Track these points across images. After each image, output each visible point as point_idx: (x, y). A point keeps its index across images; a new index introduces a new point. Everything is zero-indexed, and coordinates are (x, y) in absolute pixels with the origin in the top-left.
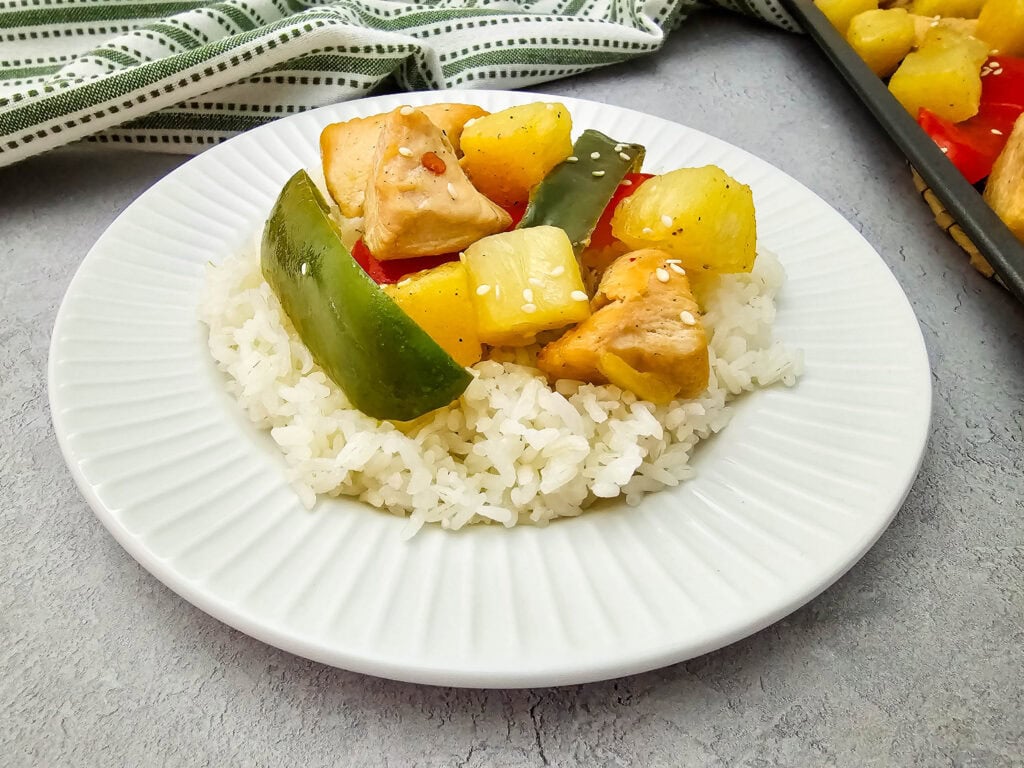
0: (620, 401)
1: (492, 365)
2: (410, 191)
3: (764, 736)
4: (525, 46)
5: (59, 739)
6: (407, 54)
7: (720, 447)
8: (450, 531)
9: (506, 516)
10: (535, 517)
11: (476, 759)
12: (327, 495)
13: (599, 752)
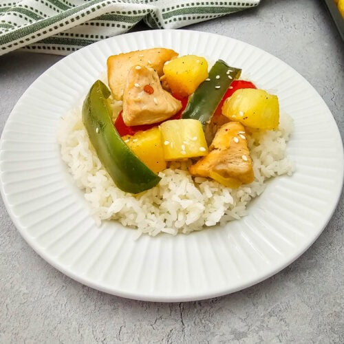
0: (219, 188)
1: (170, 171)
2: (139, 102)
3: (264, 316)
4: (199, 6)
5: (5, 312)
6: (147, 13)
7: (259, 202)
8: (151, 236)
9: (173, 231)
10: (184, 231)
11: (158, 323)
12: (106, 220)
13: (203, 321)
